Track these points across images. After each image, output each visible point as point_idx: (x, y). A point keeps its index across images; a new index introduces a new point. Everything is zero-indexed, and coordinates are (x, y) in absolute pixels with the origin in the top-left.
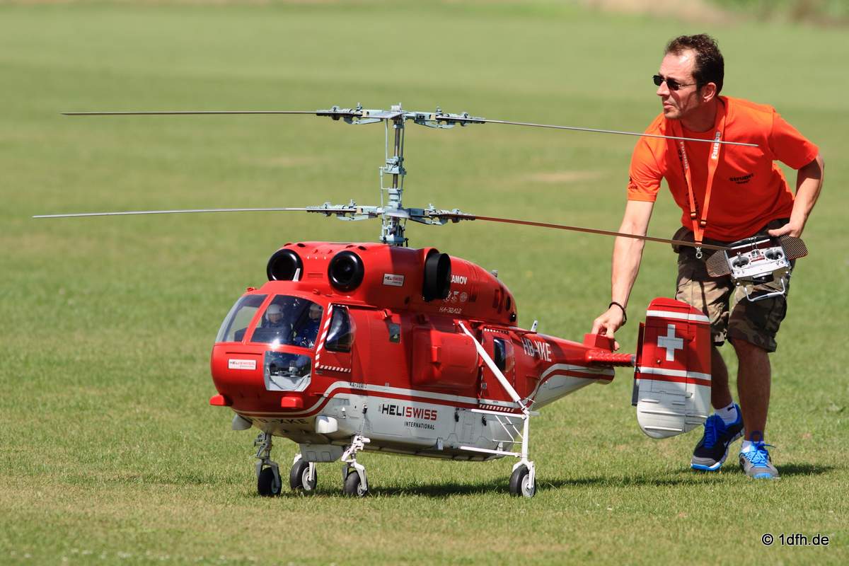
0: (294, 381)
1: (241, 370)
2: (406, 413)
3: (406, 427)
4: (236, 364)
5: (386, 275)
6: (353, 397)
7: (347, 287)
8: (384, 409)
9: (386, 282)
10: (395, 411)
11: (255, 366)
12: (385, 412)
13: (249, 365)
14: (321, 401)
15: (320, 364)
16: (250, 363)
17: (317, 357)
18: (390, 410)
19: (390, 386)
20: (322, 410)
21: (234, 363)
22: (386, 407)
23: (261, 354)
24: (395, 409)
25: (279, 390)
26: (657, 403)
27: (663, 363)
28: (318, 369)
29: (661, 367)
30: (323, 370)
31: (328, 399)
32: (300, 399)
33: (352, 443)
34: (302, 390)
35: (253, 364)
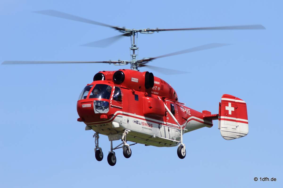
2: (142, 124)
3: (142, 128)
5: (132, 78)
6: (124, 116)
8: (134, 122)
10: (138, 123)
11: (91, 106)
12: (135, 123)
14: (113, 116)
16: (89, 105)
17: (111, 102)
18: (137, 122)
20: (114, 120)
21: (84, 106)
23: (92, 102)
25: (98, 113)
26: (227, 128)
27: (228, 115)
28: (111, 106)
29: (228, 116)
30: (113, 107)
31: (116, 116)
32: (106, 116)
33: (124, 132)
34: (107, 113)
35: (90, 105)
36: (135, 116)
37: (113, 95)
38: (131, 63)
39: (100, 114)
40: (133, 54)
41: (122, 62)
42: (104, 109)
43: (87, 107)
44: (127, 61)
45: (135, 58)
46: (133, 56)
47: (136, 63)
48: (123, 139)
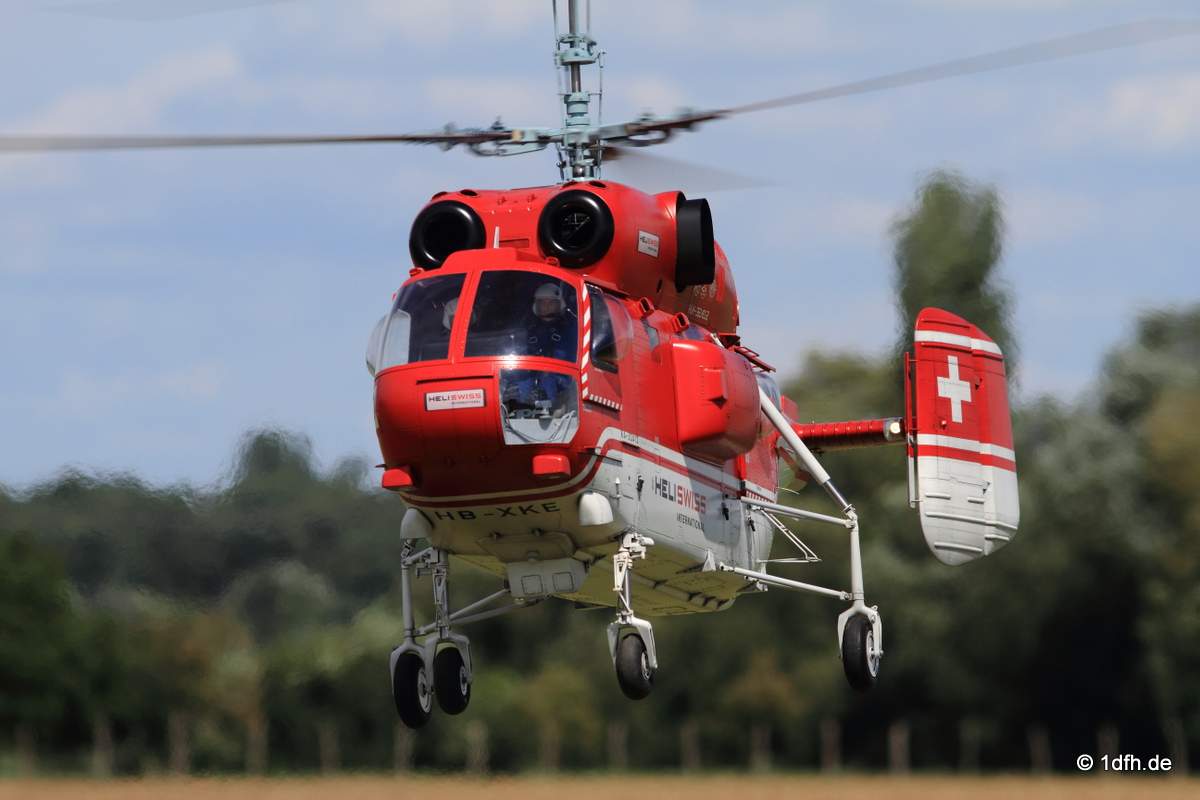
0: (545, 425)
1: (453, 410)
2: (677, 498)
3: (679, 523)
4: (441, 401)
5: (641, 234)
6: (625, 458)
7: (581, 260)
8: (657, 486)
9: (642, 247)
10: (667, 491)
11: (481, 400)
12: (658, 490)
13: (471, 398)
14: (593, 459)
15: (590, 393)
16: (472, 396)
17: (584, 379)
18: (661, 485)
19: (660, 443)
20: (591, 482)
21: (438, 399)
22: (658, 482)
23: (491, 377)
24: (667, 488)
25: (521, 442)
26: (948, 499)
27: (949, 429)
28: (587, 401)
29: (947, 434)
30: (593, 403)
31: (601, 458)
32: (565, 458)
33: (621, 549)
34: (568, 440)
35: (478, 396)
36: (657, 453)
37: (587, 338)
38: (562, 141)
39: (533, 450)
40: (574, 91)
41: (517, 137)
42: (549, 420)
43: (456, 406)
44: (544, 130)
45: (581, 114)
46: (568, 104)
47: (594, 139)
48: (620, 589)
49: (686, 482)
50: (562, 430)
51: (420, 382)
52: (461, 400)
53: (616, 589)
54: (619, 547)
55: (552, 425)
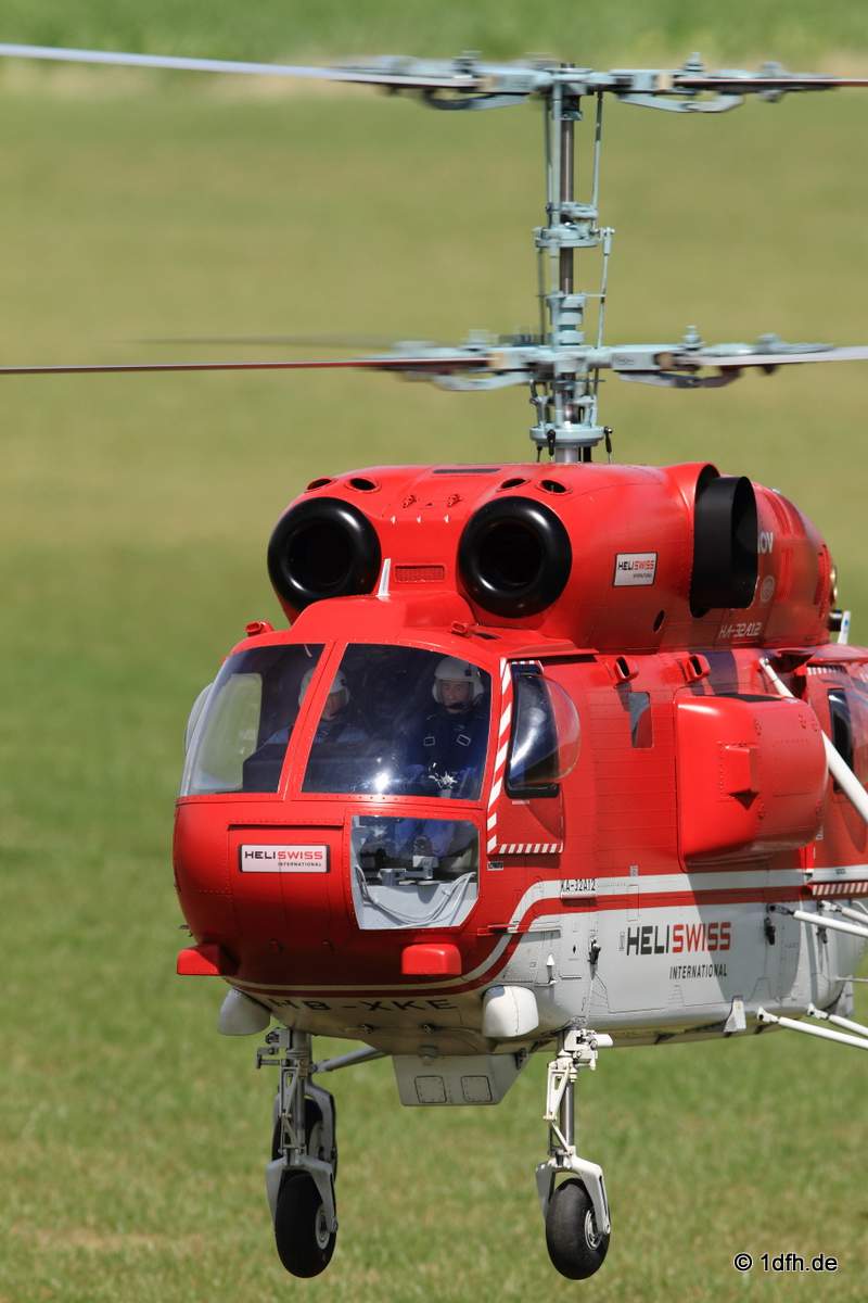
0: (426, 895)
1: (280, 875)
2: (673, 944)
3: (674, 982)
4: (264, 858)
5: (621, 559)
6: (567, 921)
7: (524, 604)
8: (630, 941)
9: (622, 578)
10: (652, 944)
11: (323, 861)
12: (633, 947)
13: (305, 858)
14: (504, 942)
15: (499, 842)
16: (309, 855)
17: (492, 822)
18: (641, 942)
19: (641, 873)
20: (501, 974)
21: (258, 855)
22: (634, 935)
23: (340, 828)
24: (652, 937)
28: (495, 855)
30: (506, 856)
31: (518, 937)
32: (453, 948)
33: (562, 1053)
34: (458, 922)
35: (318, 855)
36: (633, 891)
42: (432, 888)
48: (554, 1116)
49: (690, 916)
50: (453, 905)
51: (233, 827)
52: (293, 860)
53: (548, 1117)
54: (558, 1051)
55: (438, 893)
